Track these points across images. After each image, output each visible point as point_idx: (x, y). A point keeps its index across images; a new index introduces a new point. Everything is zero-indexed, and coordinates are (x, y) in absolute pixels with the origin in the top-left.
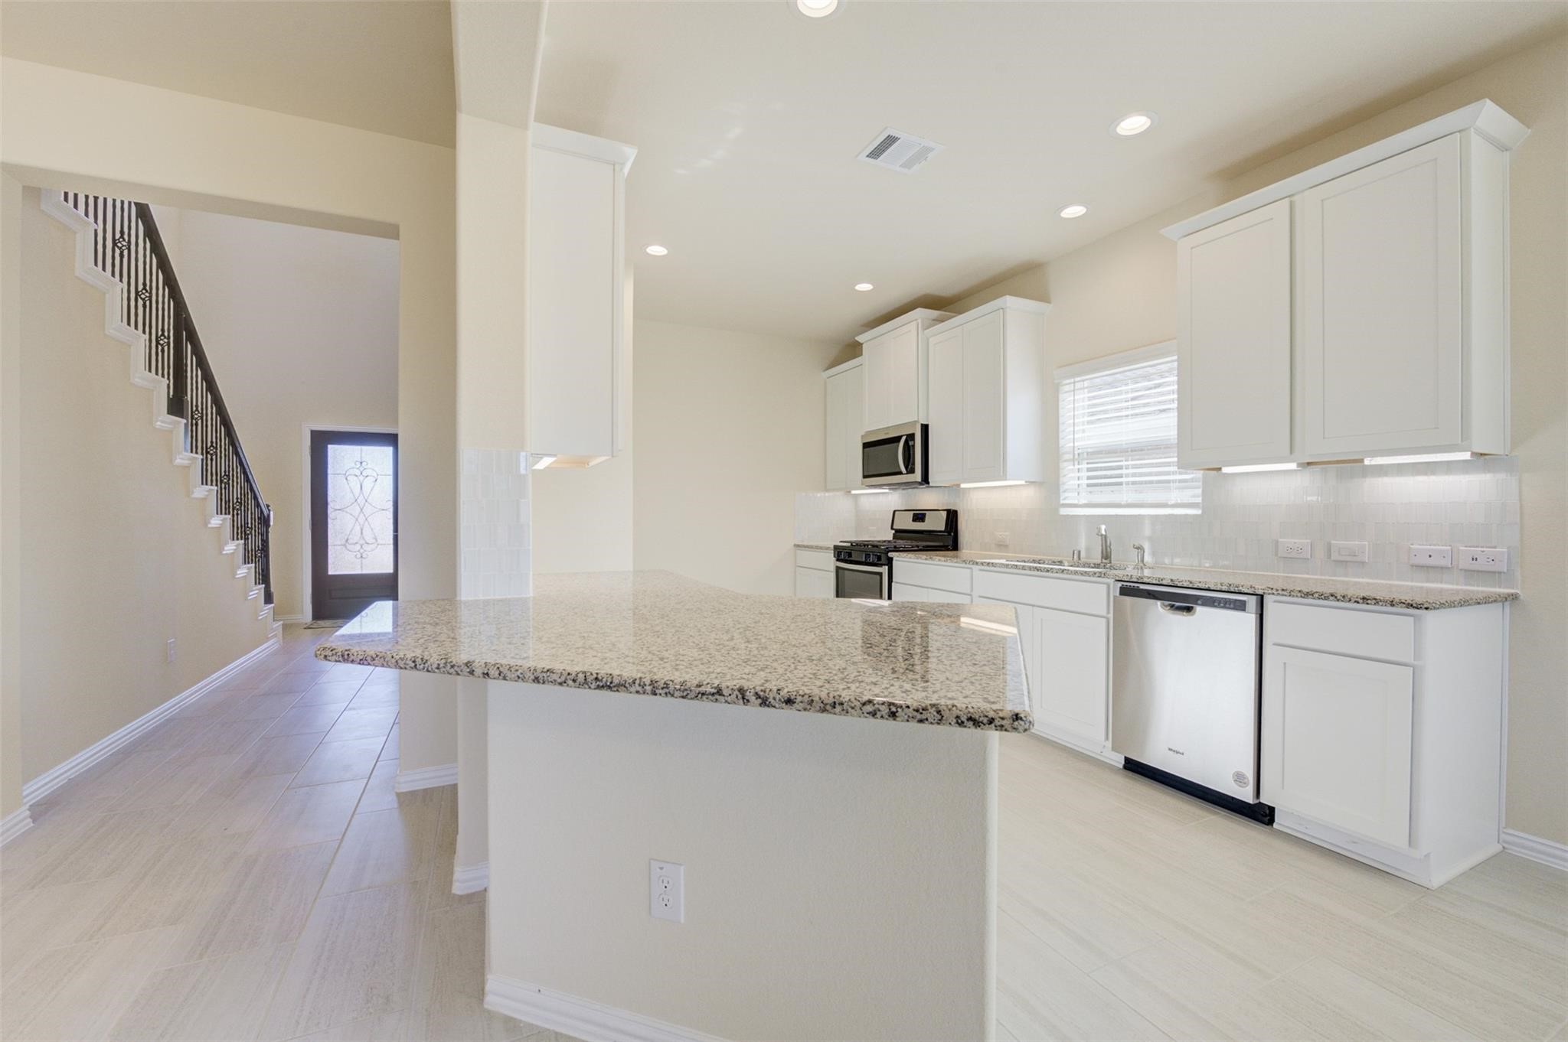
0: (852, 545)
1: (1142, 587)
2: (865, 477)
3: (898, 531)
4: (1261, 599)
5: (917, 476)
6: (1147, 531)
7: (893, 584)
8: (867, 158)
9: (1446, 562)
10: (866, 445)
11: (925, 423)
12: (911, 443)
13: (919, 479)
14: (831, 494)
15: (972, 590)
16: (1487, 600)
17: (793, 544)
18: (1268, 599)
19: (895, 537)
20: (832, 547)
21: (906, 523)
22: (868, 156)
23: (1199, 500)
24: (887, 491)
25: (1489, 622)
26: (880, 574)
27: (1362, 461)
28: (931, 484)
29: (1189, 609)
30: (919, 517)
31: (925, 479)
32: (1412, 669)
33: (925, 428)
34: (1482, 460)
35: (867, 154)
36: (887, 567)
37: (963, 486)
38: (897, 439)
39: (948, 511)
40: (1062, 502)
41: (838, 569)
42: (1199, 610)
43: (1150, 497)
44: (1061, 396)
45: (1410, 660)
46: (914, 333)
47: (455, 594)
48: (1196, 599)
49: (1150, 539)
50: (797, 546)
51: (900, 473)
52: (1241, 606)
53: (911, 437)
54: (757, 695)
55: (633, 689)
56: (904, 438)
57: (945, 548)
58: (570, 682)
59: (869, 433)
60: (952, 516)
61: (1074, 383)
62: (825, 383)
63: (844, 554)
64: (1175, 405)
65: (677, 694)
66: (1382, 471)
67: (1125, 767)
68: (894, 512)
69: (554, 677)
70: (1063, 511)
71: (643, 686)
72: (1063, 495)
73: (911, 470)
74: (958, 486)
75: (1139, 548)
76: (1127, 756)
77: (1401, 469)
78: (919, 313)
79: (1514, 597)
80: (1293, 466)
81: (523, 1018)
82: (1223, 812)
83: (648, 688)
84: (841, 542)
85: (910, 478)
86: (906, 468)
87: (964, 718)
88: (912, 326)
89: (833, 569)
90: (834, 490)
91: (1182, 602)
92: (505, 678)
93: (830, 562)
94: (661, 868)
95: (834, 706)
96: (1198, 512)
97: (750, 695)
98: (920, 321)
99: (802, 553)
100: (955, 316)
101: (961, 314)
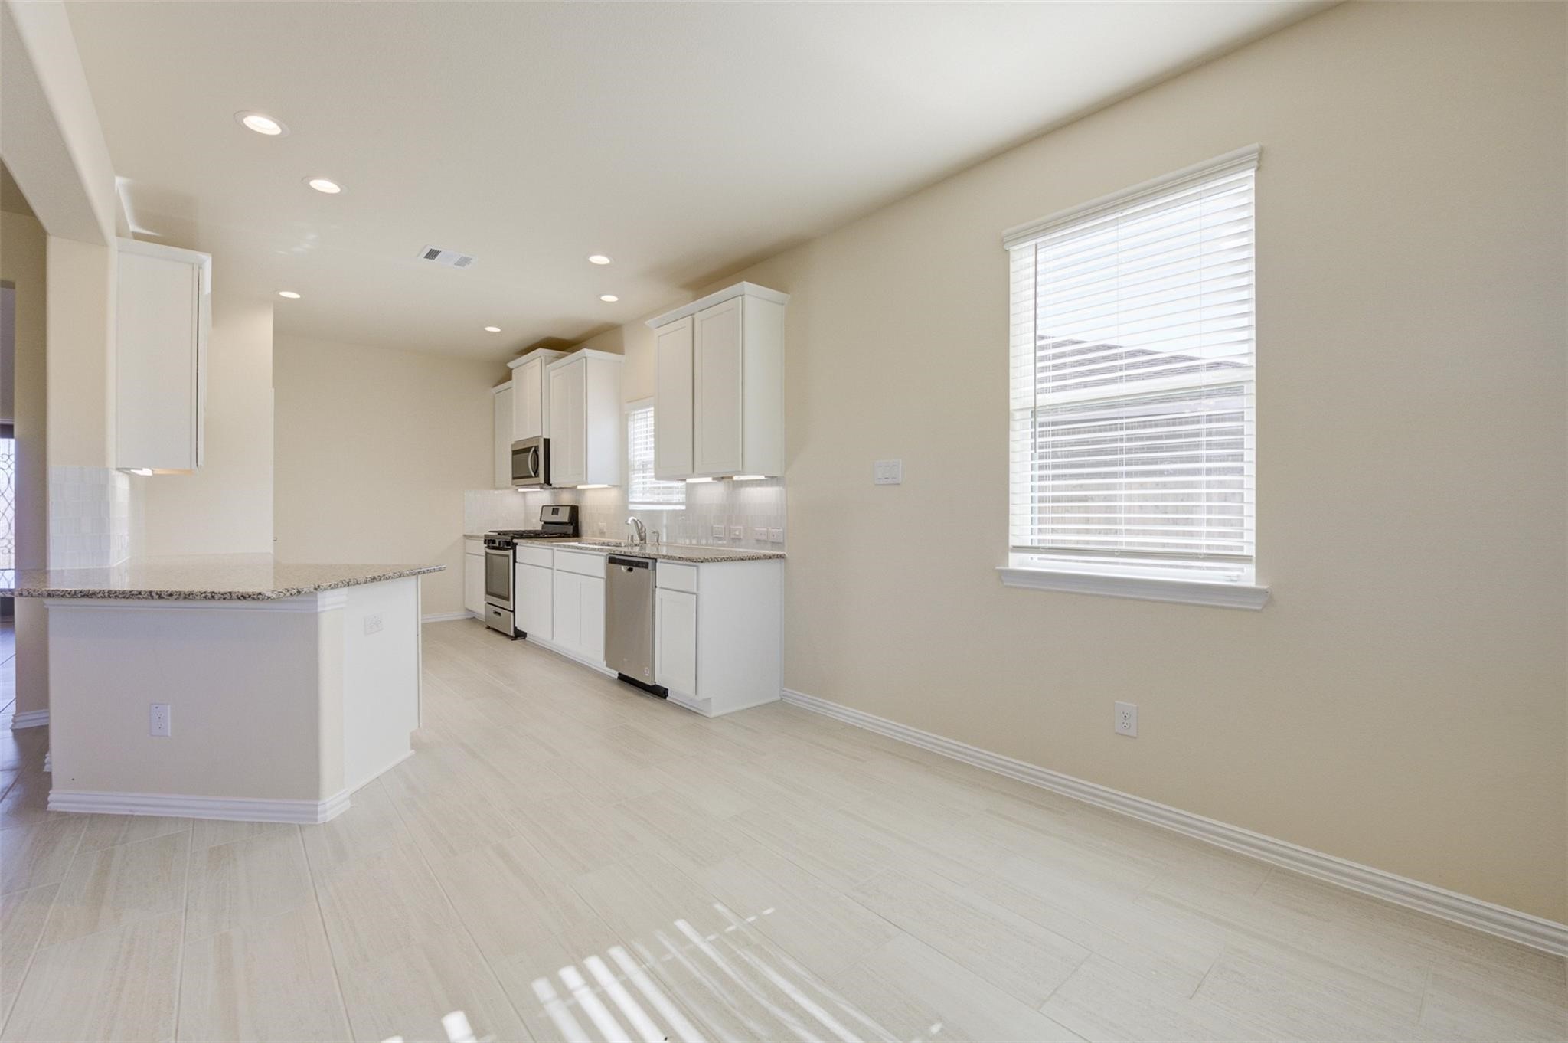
0: (499, 534)
1: (617, 557)
2: (515, 478)
3: (545, 523)
4: (655, 561)
5: (541, 479)
6: (664, 521)
7: (516, 564)
8: (426, 259)
9: (765, 537)
10: (515, 453)
11: (547, 437)
12: (538, 453)
13: (542, 482)
14: (500, 492)
15: (553, 565)
17: (462, 535)
18: (658, 561)
19: (543, 527)
20: (483, 535)
21: (549, 516)
22: (425, 257)
23: (685, 499)
24: (539, 490)
26: (508, 556)
27: (731, 478)
28: (553, 486)
30: (555, 511)
31: (547, 481)
32: (695, 596)
33: (547, 442)
35: (425, 255)
36: (511, 551)
37: (579, 487)
38: (530, 449)
39: (571, 507)
40: (631, 500)
41: (487, 553)
43: (665, 498)
44: (628, 424)
45: (695, 591)
46: (539, 367)
47: (45, 566)
48: (634, 563)
49: (666, 526)
50: (465, 536)
51: (531, 477)
52: (647, 566)
53: (537, 448)
54: (157, 594)
55: (99, 596)
56: (534, 449)
57: (564, 536)
58: (68, 595)
59: (517, 442)
60: (574, 511)
61: (647, 412)
62: (494, 397)
63: (490, 542)
65: (120, 596)
67: (619, 678)
68: (543, 507)
69: (59, 593)
70: (628, 507)
71: (104, 593)
72: (630, 496)
73: (537, 474)
75: (655, 532)
76: (621, 672)
78: (540, 351)
79: (783, 556)
81: (71, 811)
83: (106, 595)
84: (491, 532)
85: (537, 480)
86: (535, 474)
87: (239, 596)
88: (537, 362)
89: (484, 554)
90: (501, 489)
91: (630, 565)
92: (32, 596)
93: (481, 548)
94: (157, 708)
95: (189, 595)
96: (683, 508)
97: (153, 594)
98: (542, 358)
99: (469, 542)
100: (567, 355)
101: (573, 352)
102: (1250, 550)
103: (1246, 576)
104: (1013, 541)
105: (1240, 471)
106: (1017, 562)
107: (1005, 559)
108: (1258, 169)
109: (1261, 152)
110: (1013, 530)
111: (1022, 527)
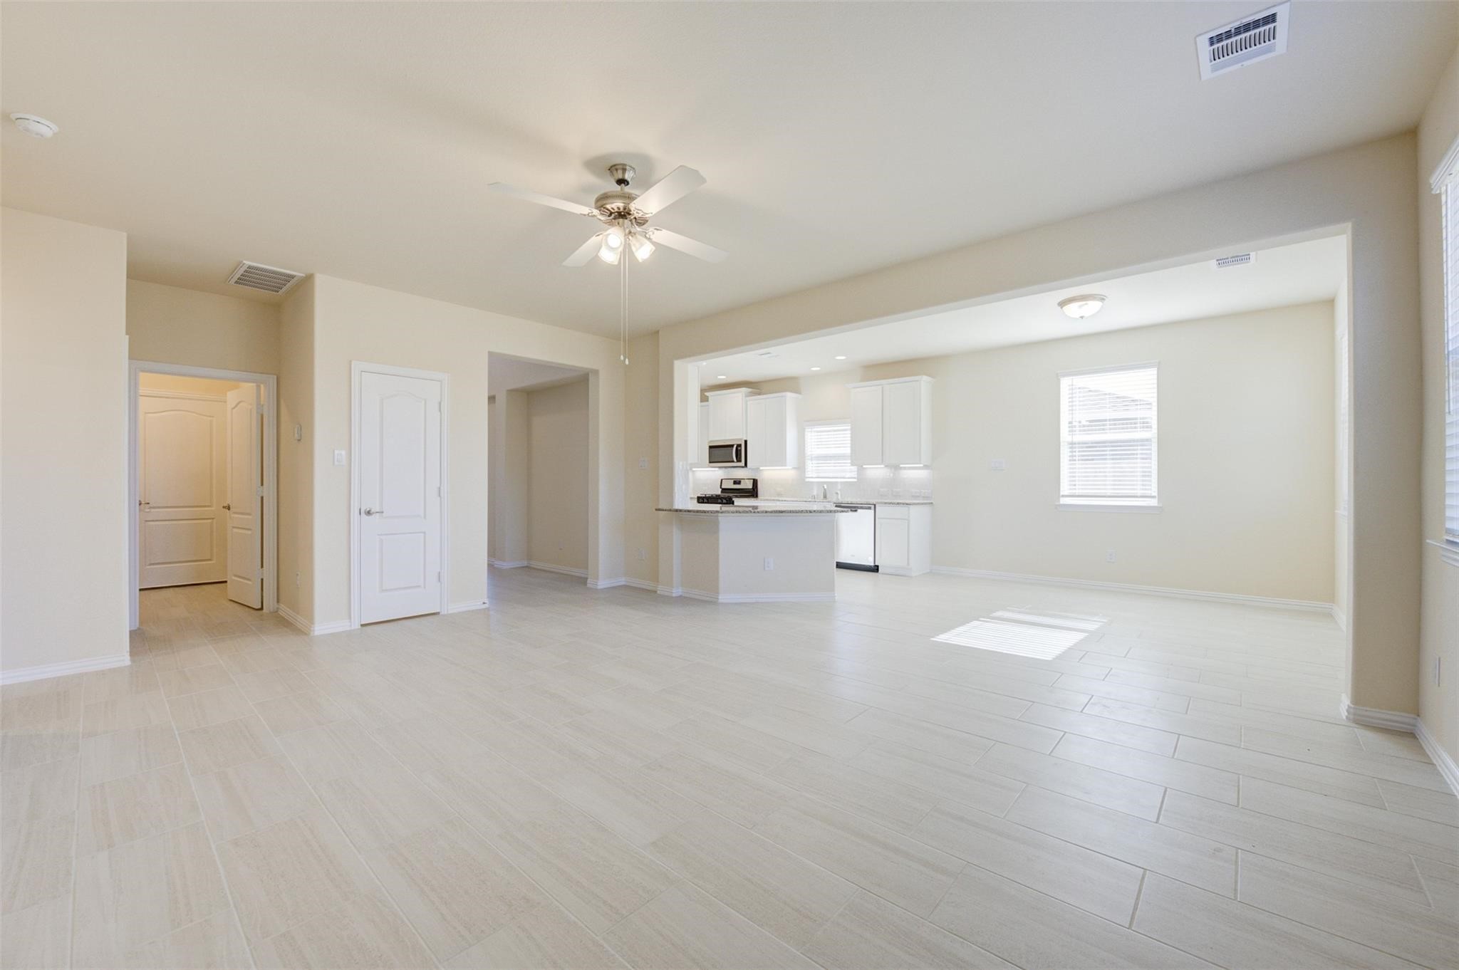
0: (704, 495)
2: (710, 462)
3: (723, 489)
4: (875, 505)
5: (743, 464)
6: (839, 487)
9: (918, 494)
10: (711, 447)
11: (746, 439)
12: (739, 448)
13: (743, 465)
14: (696, 470)
16: (925, 504)
18: (877, 505)
19: (722, 492)
20: (696, 497)
21: (729, 485)
23: (856, 476)
24: (721, 470)
25: (926, 509)
27: (900, 465)
28: (747, 467)
29: (856, 511)
30: (737, 482)
31: (746, 465)
32: (908, 520)
33: (746, 442)
34: (926, 467)
37: (761, 468)
38: (732, 446)
39: (754, 480)
40: (807, 476)
42: (859, 510)
43: (839, 475)
44: (806, 433)
45: (907, 518)
46: (741, 398)
48: (858, 507)
49: (840, 490)
51: (733, 462)
52: (870, 508)
53: (739, 446)
56: (735, 446)
57: (752, 496)
59: (713, 442)
60: (755, 482)
61: (810, 430)
63: (701, 499)
64: (849, 445)
66: (905, 468)
67: (837, 565)
68: (722, 480)
70: (807, 480)
72: (806, 473)
73: (739, 460)
74: (759, 468)
75: (837, 493)
76: (837, 561)
77: (910, 468)
78: (744, 390)
79: (932, 503)
80: (882, 466)
82: (866, 573)
84: (700, 493)
85: (739, 464)
86: (735, 459)
88: (739, 395)
90: (697, 468)
91: (854, 508)
96: (855, 480)
98: (744, 394)
100: (761, 394)
101: (764, 394)
102: (1155, 494)
103: (1153, 503)
104: (1062, 493)
105: (1151, 467)
106: (1063, 501)
107: (1059, 501)
108: (1158, 369)
109: (1159, 363)
110: (1061, 489)
111: (1065, 488)
